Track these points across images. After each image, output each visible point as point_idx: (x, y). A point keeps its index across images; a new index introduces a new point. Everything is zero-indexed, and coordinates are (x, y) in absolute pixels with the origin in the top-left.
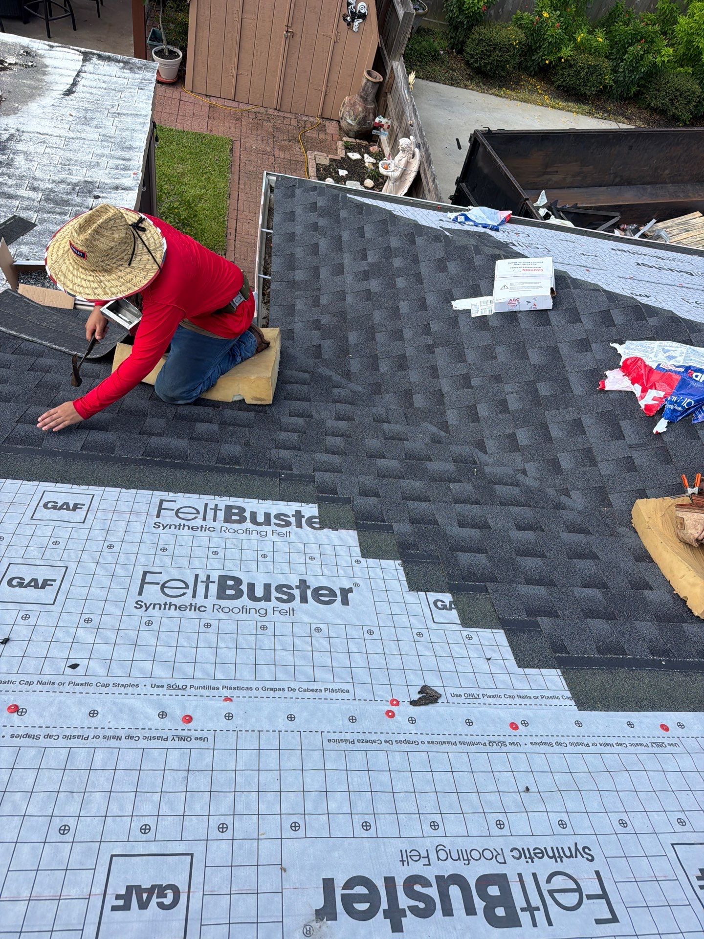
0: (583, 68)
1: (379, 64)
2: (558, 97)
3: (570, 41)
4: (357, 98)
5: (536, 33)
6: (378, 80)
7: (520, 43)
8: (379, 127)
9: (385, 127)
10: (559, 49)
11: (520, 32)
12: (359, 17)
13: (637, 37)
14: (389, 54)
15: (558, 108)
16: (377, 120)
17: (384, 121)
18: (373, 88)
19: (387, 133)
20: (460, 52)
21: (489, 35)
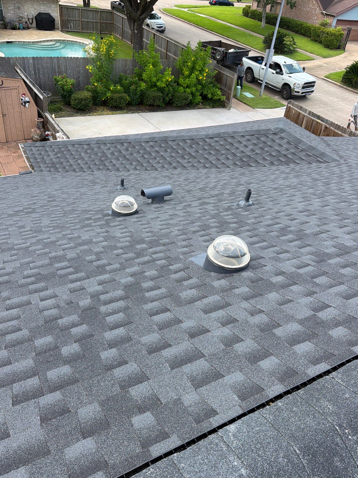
0: (117, 98)
1: (40, 115)
2: (113, 110)
3: (109, 91)
4: (36, 129)
5: (94, 91)
6: (41, 121)
7: (90, 96)
8: (48, 135)
9: (50, 135)
10: (106, 94)
11: (89, 93)
12: (27, 103)
13: (131, 84)
14: (43, 112)
15: (114, 114)
16: (46, 133)
17: (49, 133)
18: (40, 123)
19: (51, 137)
20: (70, 105)
21: (78, 97)
